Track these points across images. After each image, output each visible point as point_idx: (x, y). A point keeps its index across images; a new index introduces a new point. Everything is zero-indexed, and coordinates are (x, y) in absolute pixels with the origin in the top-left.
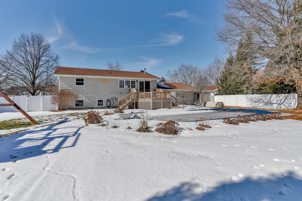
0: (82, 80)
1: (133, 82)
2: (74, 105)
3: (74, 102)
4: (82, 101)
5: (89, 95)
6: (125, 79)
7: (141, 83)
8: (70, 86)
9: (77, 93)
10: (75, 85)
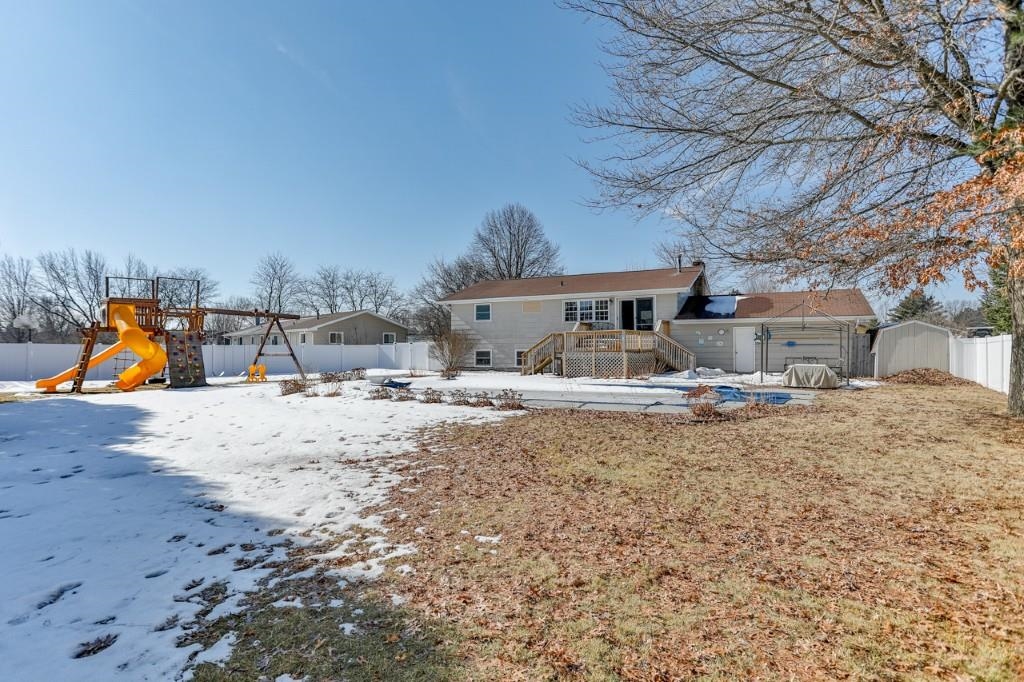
0: (487, 308)
1: (603, 304)
2: (475, 361)
3: (475, 356)
4: (488, 353)
5: (501, 341)
6: (580, 298)
7: (627, 307)
8: (467, 323)
9: (479, 337)
10: (475, 320)
